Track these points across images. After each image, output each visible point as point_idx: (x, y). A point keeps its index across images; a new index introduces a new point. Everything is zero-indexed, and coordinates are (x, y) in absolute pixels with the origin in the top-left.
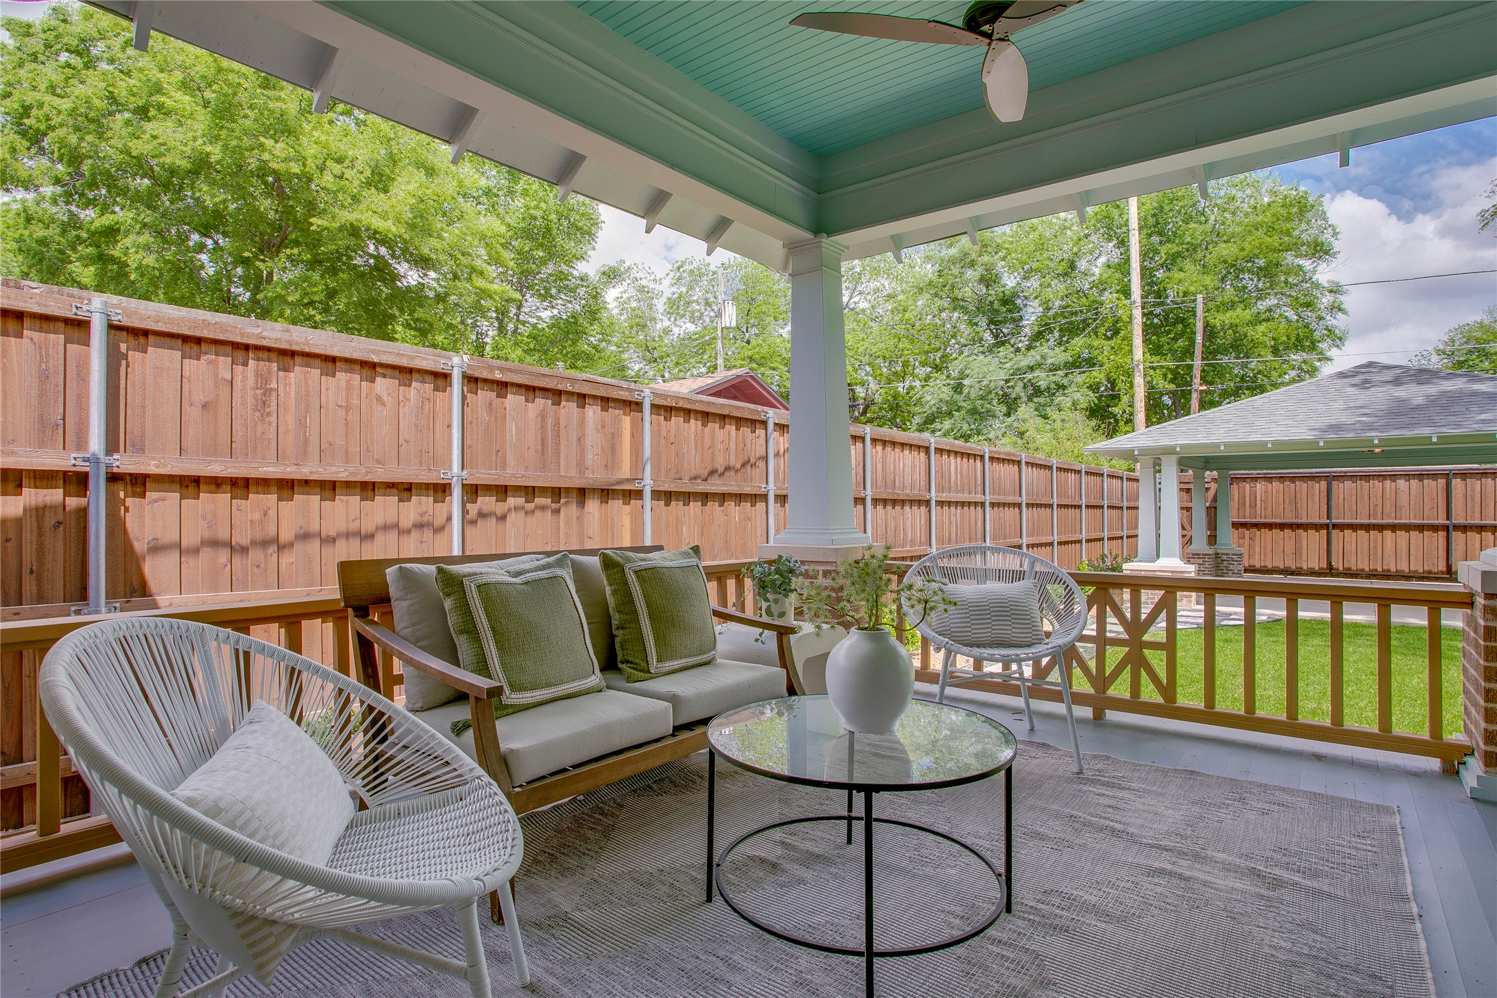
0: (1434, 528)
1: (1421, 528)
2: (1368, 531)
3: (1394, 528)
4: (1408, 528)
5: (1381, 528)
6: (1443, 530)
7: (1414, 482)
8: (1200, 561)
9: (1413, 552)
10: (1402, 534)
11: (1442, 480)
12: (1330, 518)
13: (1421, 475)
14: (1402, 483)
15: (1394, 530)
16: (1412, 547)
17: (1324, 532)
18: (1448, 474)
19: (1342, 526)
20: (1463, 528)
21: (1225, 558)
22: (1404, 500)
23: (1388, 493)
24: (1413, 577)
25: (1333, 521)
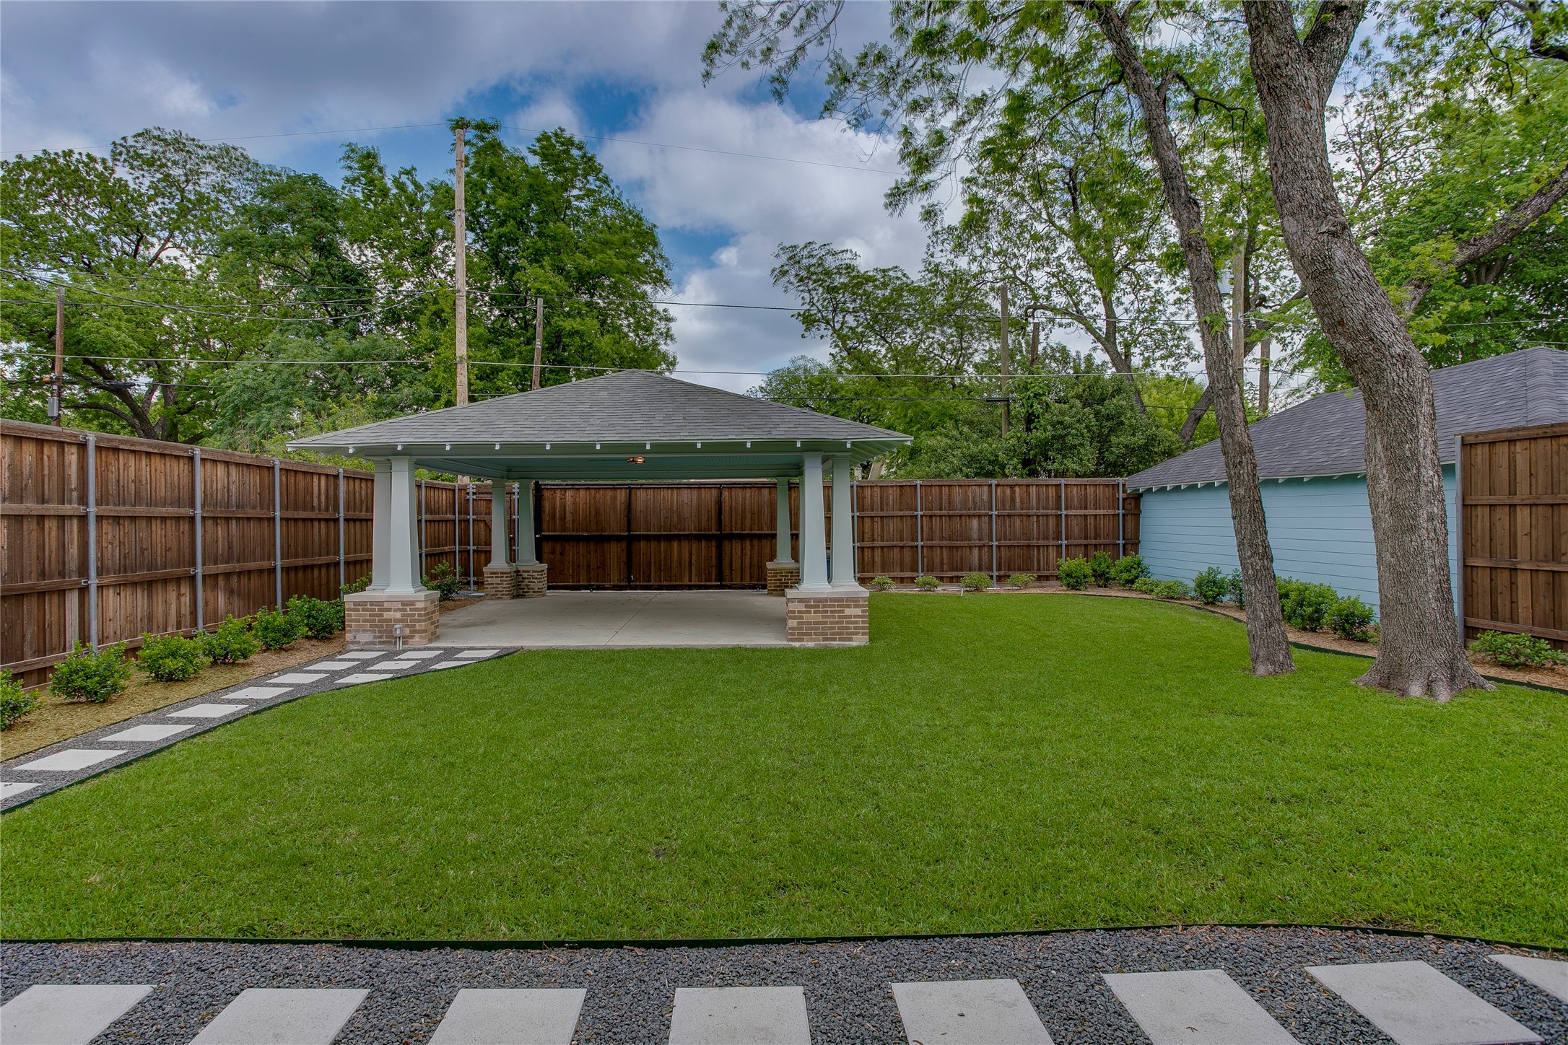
0: (709, 538)
1: (698, 538)
2: (659, 542)
3: (679, 538)
4: (689, 537)
5: (669, 538)
6: (716, 540)
7: (695, 493)
8: (498, 580)
9: (693, 562)
10: (685, 545)
11: (715, 492)
12: (629, 530)
13: (700, 487)
14: (685, 494)
15: (680, 541)
16: (693, 557)
17: (624, 544)
18: (720, 488)
19: (639, 538)
20: (732, 537)
21: (525, 575)
22: (686, 511)
23: (675, 505)
24: (693, 586)
25: (632, 533)
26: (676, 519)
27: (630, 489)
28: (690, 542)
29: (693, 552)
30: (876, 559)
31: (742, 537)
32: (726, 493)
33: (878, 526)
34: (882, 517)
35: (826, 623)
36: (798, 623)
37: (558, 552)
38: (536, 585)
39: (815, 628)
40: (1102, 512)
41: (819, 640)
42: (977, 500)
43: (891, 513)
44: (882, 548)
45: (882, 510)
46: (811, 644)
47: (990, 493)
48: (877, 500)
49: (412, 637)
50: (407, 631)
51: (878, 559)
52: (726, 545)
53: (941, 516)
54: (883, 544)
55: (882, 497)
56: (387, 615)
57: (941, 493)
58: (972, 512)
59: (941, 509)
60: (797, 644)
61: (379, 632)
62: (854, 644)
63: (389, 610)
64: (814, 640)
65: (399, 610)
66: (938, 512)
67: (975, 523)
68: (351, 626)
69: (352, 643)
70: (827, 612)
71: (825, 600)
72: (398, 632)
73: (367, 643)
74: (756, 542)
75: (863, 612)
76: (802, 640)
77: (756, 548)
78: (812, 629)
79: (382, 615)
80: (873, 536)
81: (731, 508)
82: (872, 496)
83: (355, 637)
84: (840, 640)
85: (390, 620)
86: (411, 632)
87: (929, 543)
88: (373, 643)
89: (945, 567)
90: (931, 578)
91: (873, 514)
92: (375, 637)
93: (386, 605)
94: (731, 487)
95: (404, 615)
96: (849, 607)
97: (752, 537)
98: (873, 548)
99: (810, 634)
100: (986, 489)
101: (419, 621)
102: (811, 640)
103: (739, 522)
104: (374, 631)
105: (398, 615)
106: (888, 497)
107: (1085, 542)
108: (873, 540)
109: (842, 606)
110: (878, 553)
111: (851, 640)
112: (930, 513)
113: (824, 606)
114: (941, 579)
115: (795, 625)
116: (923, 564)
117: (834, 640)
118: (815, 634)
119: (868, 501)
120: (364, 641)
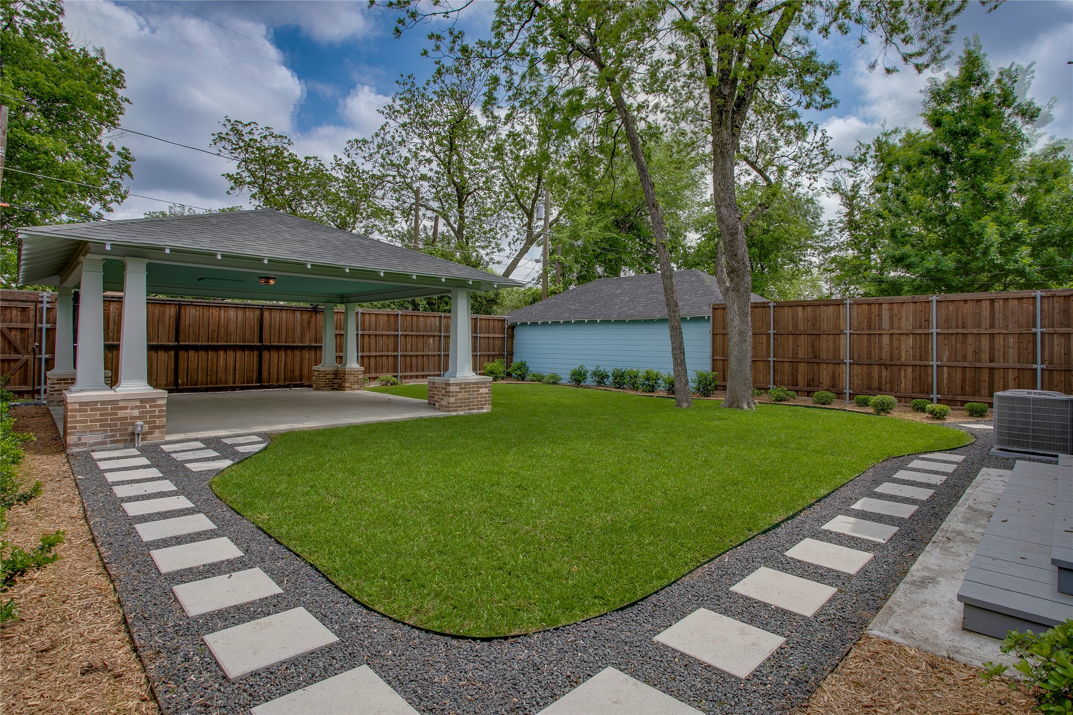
0: (251, 348)
1: (243, 348)
2: (207, 351)
3: (225, 348)
4: (235, 348)
5: (216, 349)
6: (257, 350)
7: (240, 313)
9: (237, 368)
10: (231, 354)
11: (257, 313)
12: (177, 340)
13: (245, 308)
14: (232, 313)
15: (225, 351)
16: (237, 363)
17: (172, 353)
18: (262, 309)
19: (187, 348)
20: (269, 348)
22: (232, 326)
23: (222, 321)
24: (237, 387)
25: (181, 343)
26: (223, 332)
27: (180, 306)
28: (235, 351)
29: (238, 359)
30: (371, 365)
31: (278, 348)
32: (266, 314)
33: (373, 341)
34: (376, 335)
35: (470, 398)
36: (455, 400)
39: (465, 402)
40: (497, 336)
41: (466, 410)
42: (433, 326)
43: (382, 333)
44: (376, 356)
45: (376, 330)
46: (462, 413)
47: (440, 322)
48: (373, 323)
49: (152, 433)
50: (146, 427)
51: (372, 364)
52: (266, 354)
53: (412, 336)
54: (376, 354)
55: (376, 321)
56: (121, 414)
57: (412, 320)
58: (430, 334)
59: (412, 331)
60: (454, 414)
61: (111, 431)
62: (484, 411)
63: (126, 408)
64: (464, 410)
65: (137, 407)
66: (410, 333)
67: (431, 340)
68: (75, 428)
69: (76, 445)
70: (470, 391)
71: (470, 383)
72: (139, 429)
73: (95, 444)
74: (289, 352)
75: (489, 390)
76: (456, 411)
77: (289, 356)
78: (462, 403)
79: (116, 414)
80: (370, 348)
81: (270, 325)
82: (370, 320)
83: (80, 439)
84: (477, 409)
85: (126, 418)
86: (150, 428)
88: (105, 443)
91: (370, 333)
92: (106, 437)
93: (121, 404)
94: (271, 309)
95: (144, 412)
96: (482, 387)
97: (287, 348)
98: (369, 357)
99: (461, 407)
100: (437, 319)
101: (160, 417)
102: (462, 410)
103: (277, 336)
104: (106, 431)
105: (136, 413)
106: (380, 321)
107: (488, 353)
108: (370, 351)
110: (372, 360)
111: (482, 408)
112: (405, 333)
113: (470, 388)
115: (454, 401)
117: (474, 409)
118: (465, 406)
119: (367, 323)
120: (91, 441)
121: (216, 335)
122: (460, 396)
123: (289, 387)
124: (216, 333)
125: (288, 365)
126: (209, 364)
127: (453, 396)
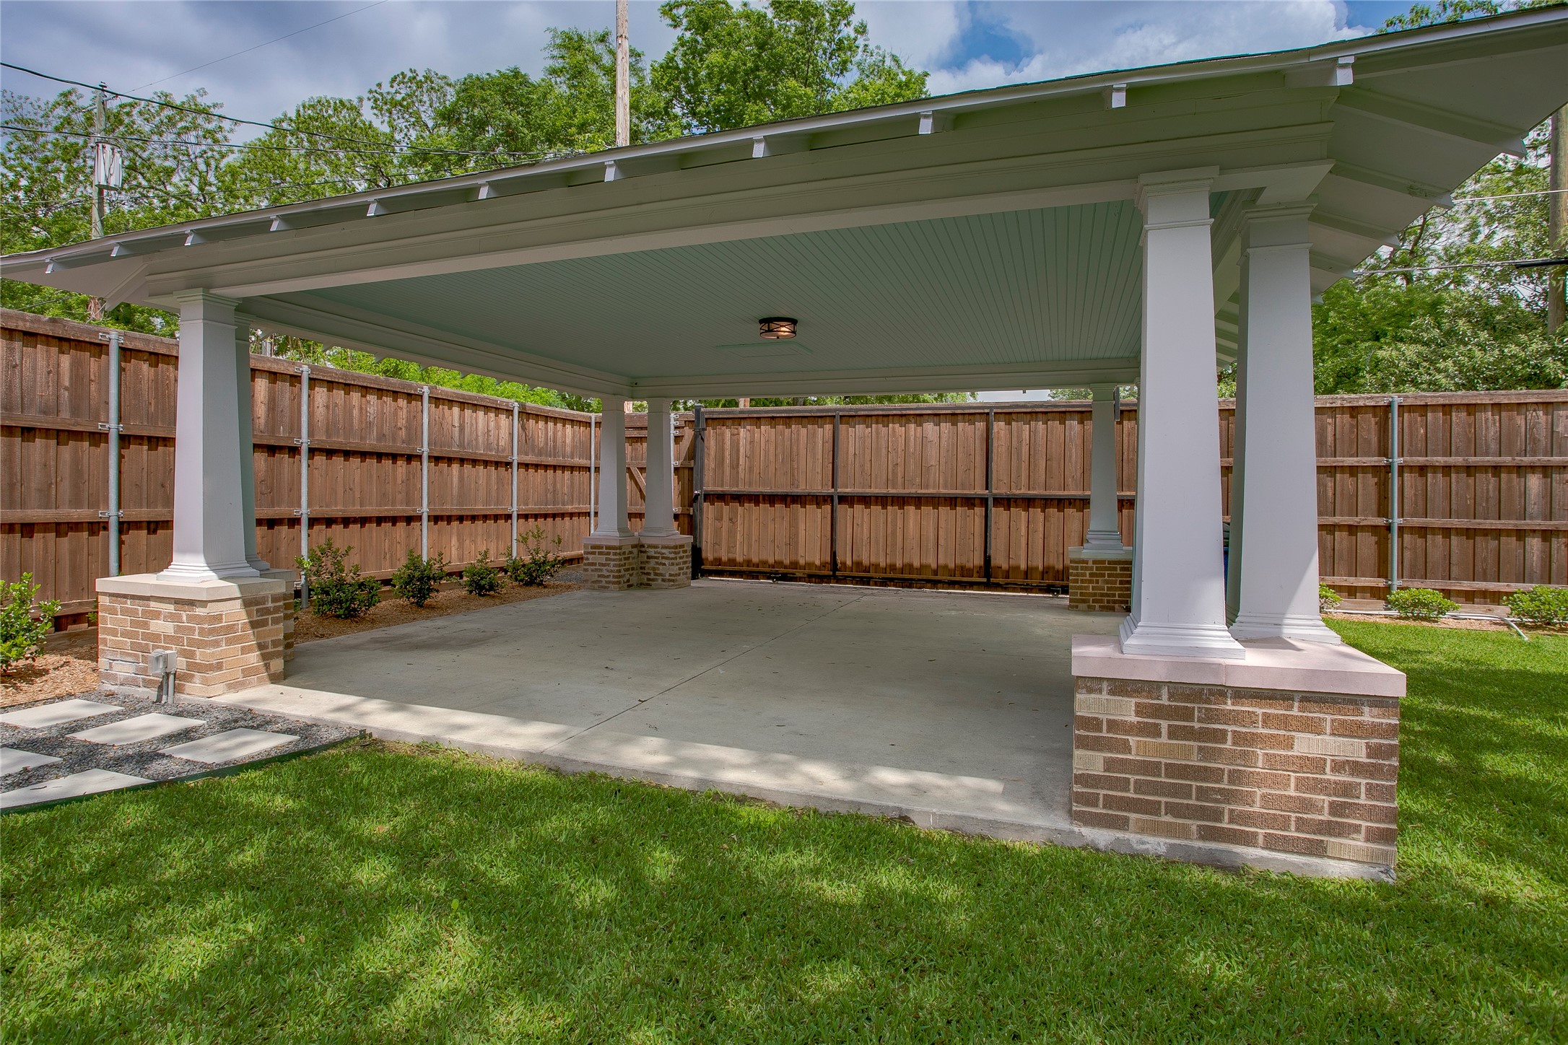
0: (969, 502)
1: (952, 501)
2: (884, 506)
3: (918, 501)
4: (936, 501)
5: (902, 501)
6: (981, 504)
7: (947, 427)
8: (602, 559)
9: (942, 542)
10: (928, 513)
11: (981, 425)
12: (834, 485)
13: (955, 416)
14: (931, 428)
15: (918, 506)
16: (942, 533)
17: (827, 509)
18: (990, 416)
19: (851, 500)
20: (1007, 502)
21: (652, 552)
22: (932, 456)
23: (912, 444)
24: (940, 582)
25: (839, 490)
26: (912, 467)
27: (839, 418)
28: (936, 507)
29: (942, 524)
31: (1026, 502)
32: (999, 425)
35: (1215, 776)
36: (1109, 765)
37: (726, 518)
38: (668, 569)
39: (1172, 792)
41: (1184, 832)
42: (1541, 435)
46: (1156, 844)
52: (999, 514)
53: (1447, 469)
57: (1448, 421)
58: (1526, 459)
60: (1103, 836)
62: (1330, 867)
64: (1168, 830)
66: (1440, 460)
67: (1533, 482)
70: (1220, 735)
71: (1216, 693)
74: (1050, 510)
75: (1373, 751)
76: (1121, 824)
77: (1054, 519)
78: (1158, 789)
81: (1008, 451)
84: (1271, 843)
87: (1417, 521)
89: (1455, 570)
90: (1427, 590)
94: (1010, 414)
96: (1314, 728)
97: (1047, 501)
99: (1153, 808)
100: (1562, 410)
102: (1156, 829)
103: (1025, 475)
109: (1285, 722)
111: (1317, 850)
112: (1420, 460)
113: (1212, 716)
114: (1447, 593)
115: (1098, 769)
116: (1402, 562)
117: (1250, 840)
118: (1173, 810)
121: (900, 475)
122: (1138, 748)
123: (1052, 592)
124: (900, 470)
125: (1052, 541)
126: (889, 532)
127: (1095, 744)
